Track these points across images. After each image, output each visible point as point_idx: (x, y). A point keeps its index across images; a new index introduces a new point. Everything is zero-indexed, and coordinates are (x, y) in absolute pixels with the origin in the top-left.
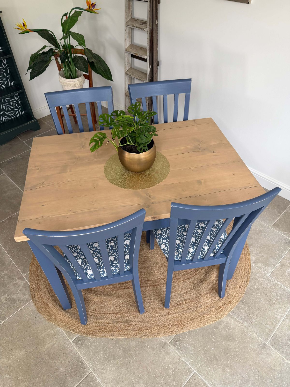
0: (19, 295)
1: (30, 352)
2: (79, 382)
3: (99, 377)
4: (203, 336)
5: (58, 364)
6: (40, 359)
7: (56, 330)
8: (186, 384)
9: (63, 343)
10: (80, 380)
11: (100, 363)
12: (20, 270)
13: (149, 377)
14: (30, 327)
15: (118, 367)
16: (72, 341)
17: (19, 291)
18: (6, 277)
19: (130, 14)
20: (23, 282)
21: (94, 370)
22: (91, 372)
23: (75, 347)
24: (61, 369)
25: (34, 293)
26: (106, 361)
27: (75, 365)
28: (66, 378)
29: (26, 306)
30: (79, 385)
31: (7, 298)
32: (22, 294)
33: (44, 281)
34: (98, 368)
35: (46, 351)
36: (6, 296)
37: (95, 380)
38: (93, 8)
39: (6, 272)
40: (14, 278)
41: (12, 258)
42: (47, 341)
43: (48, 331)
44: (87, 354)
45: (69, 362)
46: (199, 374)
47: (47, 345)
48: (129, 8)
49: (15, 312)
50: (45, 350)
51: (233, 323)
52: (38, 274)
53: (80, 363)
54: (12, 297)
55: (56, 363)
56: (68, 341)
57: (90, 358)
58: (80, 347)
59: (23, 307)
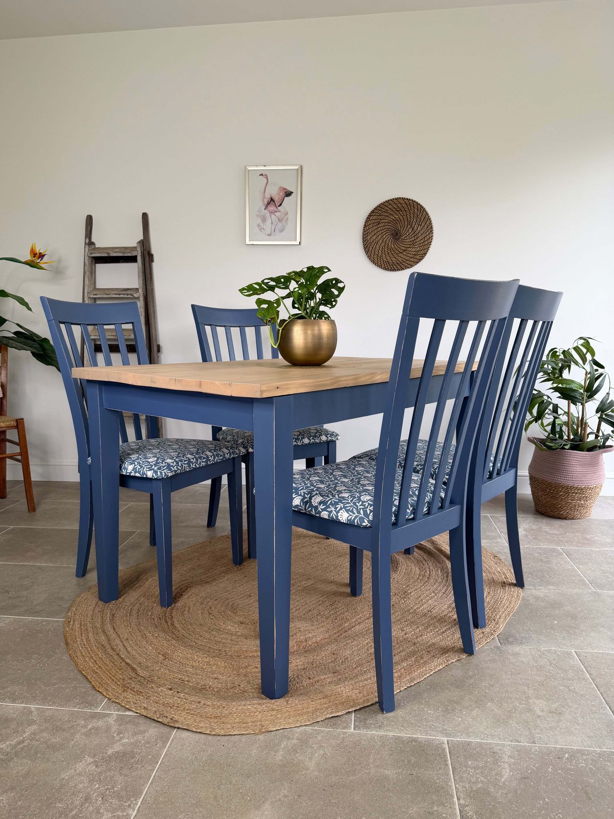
0: (125, 741)
1: (285, 796)
2: (447, 765)
3: (469, 737)
4: (526, 618)
5: (373, 771)
6: (324, 790)
7: (297, 735)
8: (585, 666)
9: (338, 742)
10: (446, 761)
11: (444, 722)
12: (75, 707)
13: (535, 689)
14: (230, 766)
15: (479, 707)
16: (352, 730)
17: (118, 735)
18: (45, 734)
19: (93, 282)
20: (111, 721)
21: (447, 735)
22: (448, 741)
23: (371, 731)
24: (390, 772)
25: (167, 717)
26: (449, 713)
27: (408, 751)
28: (418, 777)
29: (171, 744)
30: (454, 769)
31: (95, 762)
32: (135, 734)
33: (171, 689)
34: (450, 729)
35: (320, 772)
36: (90, 760)
37: (469, 744)
38: (41, 260)
39: (34, 727)
40: (73, 726)
41: (22, 703)
42: (301, 758)
43: (283, 745)
44: (406, 726)
45: (391, 755)
46: (582, 649)
47: (311, 765)
48: (91, 273)
49: (155, 767)
50: (316, 773)
51: (538, 593)
52: (135, 690)
53: (412, 743)
54: (110, 752)
55: (369, 774)
56: (345, 733)
57: (420, 727)
58: (380, 727)
59: (166, 750)
